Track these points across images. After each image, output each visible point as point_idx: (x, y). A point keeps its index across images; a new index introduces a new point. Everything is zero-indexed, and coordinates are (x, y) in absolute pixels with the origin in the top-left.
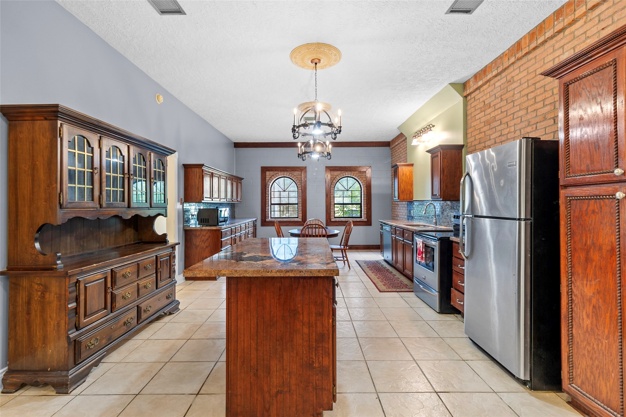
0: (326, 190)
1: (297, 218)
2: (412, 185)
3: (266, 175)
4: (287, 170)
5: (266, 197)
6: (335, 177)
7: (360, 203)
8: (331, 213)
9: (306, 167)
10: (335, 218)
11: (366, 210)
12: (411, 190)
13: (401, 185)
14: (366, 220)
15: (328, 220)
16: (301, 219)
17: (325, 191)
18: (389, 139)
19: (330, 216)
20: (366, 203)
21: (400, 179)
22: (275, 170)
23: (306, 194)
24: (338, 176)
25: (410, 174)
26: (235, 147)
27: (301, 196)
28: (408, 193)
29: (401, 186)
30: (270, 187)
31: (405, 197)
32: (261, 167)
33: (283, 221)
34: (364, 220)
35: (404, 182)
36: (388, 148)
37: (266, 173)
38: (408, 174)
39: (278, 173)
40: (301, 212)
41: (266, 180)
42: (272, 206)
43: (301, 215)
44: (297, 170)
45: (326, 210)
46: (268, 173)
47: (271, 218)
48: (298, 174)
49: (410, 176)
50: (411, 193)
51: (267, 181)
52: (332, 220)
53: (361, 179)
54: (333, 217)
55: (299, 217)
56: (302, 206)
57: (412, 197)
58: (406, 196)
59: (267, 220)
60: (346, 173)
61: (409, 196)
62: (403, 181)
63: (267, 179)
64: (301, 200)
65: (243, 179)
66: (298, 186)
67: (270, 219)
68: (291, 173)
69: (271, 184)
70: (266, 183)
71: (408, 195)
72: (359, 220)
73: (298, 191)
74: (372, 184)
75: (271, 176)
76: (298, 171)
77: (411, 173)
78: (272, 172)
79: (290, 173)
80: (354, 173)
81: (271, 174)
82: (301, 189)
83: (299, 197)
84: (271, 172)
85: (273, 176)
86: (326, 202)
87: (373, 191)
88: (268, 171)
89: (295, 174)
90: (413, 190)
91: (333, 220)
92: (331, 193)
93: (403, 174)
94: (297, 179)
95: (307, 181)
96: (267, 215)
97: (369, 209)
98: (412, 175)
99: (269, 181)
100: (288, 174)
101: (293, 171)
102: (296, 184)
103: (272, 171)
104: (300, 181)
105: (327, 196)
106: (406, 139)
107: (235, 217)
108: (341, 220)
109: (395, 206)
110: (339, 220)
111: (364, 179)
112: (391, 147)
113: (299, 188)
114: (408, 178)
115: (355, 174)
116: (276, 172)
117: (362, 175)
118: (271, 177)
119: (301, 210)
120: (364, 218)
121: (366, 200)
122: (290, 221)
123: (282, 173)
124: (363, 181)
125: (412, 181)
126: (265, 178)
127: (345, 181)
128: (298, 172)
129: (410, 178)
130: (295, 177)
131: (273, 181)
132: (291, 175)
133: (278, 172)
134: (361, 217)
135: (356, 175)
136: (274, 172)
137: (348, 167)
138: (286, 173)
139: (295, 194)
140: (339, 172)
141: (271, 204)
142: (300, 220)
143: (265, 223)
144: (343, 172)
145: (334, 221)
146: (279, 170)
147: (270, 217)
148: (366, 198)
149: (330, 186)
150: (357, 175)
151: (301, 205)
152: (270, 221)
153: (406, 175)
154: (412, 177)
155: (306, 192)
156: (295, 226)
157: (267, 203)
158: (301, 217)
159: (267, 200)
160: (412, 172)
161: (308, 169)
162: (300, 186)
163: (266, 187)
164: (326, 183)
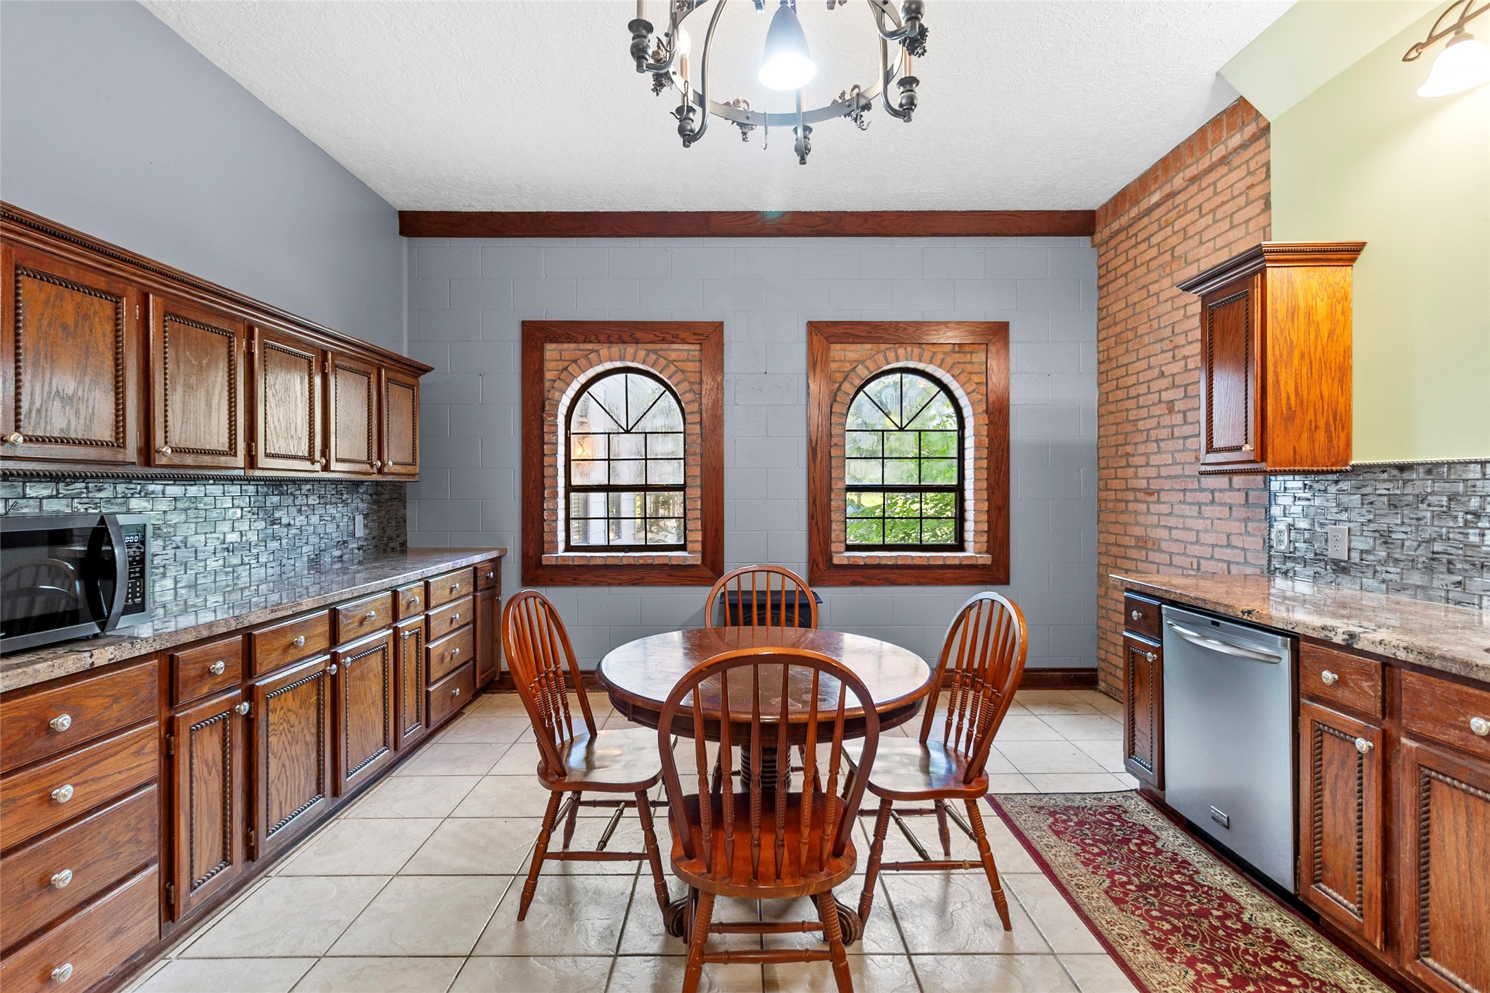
0: (808, 425)
1: (682, 548)
2: (1343, 374)
3: (541, 360)
4: (638, 335)
5: (544, 455)
6: (848, 367)
7: (955, 482)
8: (834, 526)
9: (721, 324)
10: (850, 548)
11: (985, 517)
12: (1341, 408)
13: (1282, 378)
14: (986, 559)
15: (820, 559)
16: (700, 555)
17: (804, 433)
18: (1093, 200)
19: (827, 540)
20: (985, 485)
21: (1275, 338)
22: (581, 338)
23: (719, 443)
24: (862, 362)
25: (1332, 308)
26: (403, 232)
27: (698, 451)
28: (1322, 424)
29: (1277, 382)
30: (562, 410)
31: (1304, 447)
32: (524, 323)
33: (617, 562)
34: (980, 562)
35: (1296, 361)
36: (1084, 241)
37: (542, 348)
38: (1322, 308)
39: (597, 351)
40: (699, 524)
41: (542, 378)
42: (573, 495)
43: (698, 536)
44: (683, 335)
45: (811, 517)
46: (551, 351)
47: (569, 548)
48: (684, 355)
49: (1334, 323)
50: (1341, 421)
51: (547, 384)
52: (836, 561)
53: (963, 378)
54: (843, 547)
55: (689, 546)
56: (702, 498)
57: (1342, 444)
58: (1312, 440)
59: (547, 558)
60: (901, 351)
61: (1330, 439)
62: (1290, 353)
63: (549, 375)
64: (699, 469)
65: (426, 370)
66: (687, 410)
67: (561, 553)
68: (656, 352)
69: (566, 401)
70: (542, 392)
71: (1321, 436)
72: (957, 562)
73: (684, 433)
74: (1011, 402)
75: (566, 364)
76: (685, 342)
77: (1341, 302)
78: (572, 346)
79: (649, 351)
80: (934, 354)
81: (566, 355)
82: (701, 423)
83: (689, 459)
84: (566, 346)
85: (575, 361)
86: (811, 479)
87: (1019, 432)
88: (552, 342)
89: (673, 356)
90: (1348, 406)
91: (842, 557)
92: (834, 440)
93: (1293, 313)
94: (679, 376)
95: (726, 386)
96: (546, 538)
97: (999, 509)
98: (1346, 313)
99: (558, 384)
100: (643, 353)
101: (664, 341)
102: (679, 402)
103: (570, 340)
104: (696, 387)
105: (813, 451)
106: (1267, 129)
107: (404, 544)
108: (876, 562)
109: (1131, 496)
110: (869, 562)
111: (976, 378)
112: (1098, 237)
113: (689, 418)
114: (1325, 333)
115: (940, 356)
116: (589, 346)
117: (971, 363)
118: (566, 369)
119: (698, 514)
120: (973, 551)
121: (985, 472)
122: (650, 562)
123: (615, 349)
124: (974, 386)
125: (1347, 353)
126: (541, 371)
127: (891, 391)
128: (686, 347)
129: (1331, 333)
130: (673, 369)
131: (575, 386)
132: (653, 357)
133: (596, 346)
134: (960, 546)
135: (943, 361)
136: (582, 346)
137: (905, 323)
138: (630, 349)
139: (674, 446)
140: (869, 346)
141: (570, 488)
142: (691, 557)
143: (540, 572)
144: (883, 347)
145: (846, 562)
146: (602, 338)
147: (561, 546)
148: (984, 463)
149: (826, 409)
150: (949, 361)
151: (698, 492)
152: (560, 562)
153: (1309, 314)
154: (1347, 324)
155: (722, 436)
156: (673, 584)
157: (547, 482)
158: (698, 547)
159: (547, 472)
160: (1346, 297)
161: (730, 336)
162: (695, 407)
163: (543, 410)
164: (808, 394)
